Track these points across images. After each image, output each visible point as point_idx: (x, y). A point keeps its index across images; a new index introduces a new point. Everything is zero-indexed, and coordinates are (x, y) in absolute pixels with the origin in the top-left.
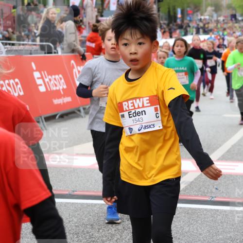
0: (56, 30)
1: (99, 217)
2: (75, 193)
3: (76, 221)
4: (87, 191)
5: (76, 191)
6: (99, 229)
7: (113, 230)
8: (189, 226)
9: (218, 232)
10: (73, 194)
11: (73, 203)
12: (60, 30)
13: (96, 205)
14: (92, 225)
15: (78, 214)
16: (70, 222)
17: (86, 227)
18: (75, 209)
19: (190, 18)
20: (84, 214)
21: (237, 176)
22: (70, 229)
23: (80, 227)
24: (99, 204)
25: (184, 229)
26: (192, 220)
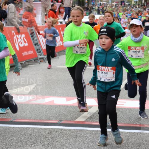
0: (2, 9)
1: (31, 136)
2: (15, 120)
3: (16, 139)
4: (23, 119)
5: (16, 119)
6: (32, 145)
7: (41, 145)
8: (93, 142)
9: (113, 146)
10: (13, 121)
11: (13, 127)
12: (4, 9)
13: (29, 128)
14: (27, 142)
15: (17, 135)
16: (11, 140)
17: (23, 143)
18: (15, 131)
19: (93, 3)
20: (21, 134)
21: (125, 109)
22: (11, 145)
23: (19, 143)
24: (31, 128)
25: (89, 144)
26: (95, 138)
